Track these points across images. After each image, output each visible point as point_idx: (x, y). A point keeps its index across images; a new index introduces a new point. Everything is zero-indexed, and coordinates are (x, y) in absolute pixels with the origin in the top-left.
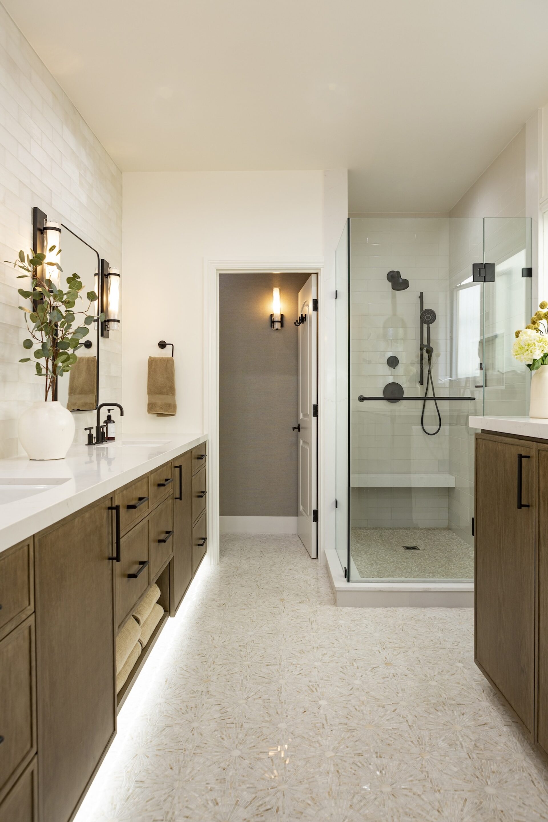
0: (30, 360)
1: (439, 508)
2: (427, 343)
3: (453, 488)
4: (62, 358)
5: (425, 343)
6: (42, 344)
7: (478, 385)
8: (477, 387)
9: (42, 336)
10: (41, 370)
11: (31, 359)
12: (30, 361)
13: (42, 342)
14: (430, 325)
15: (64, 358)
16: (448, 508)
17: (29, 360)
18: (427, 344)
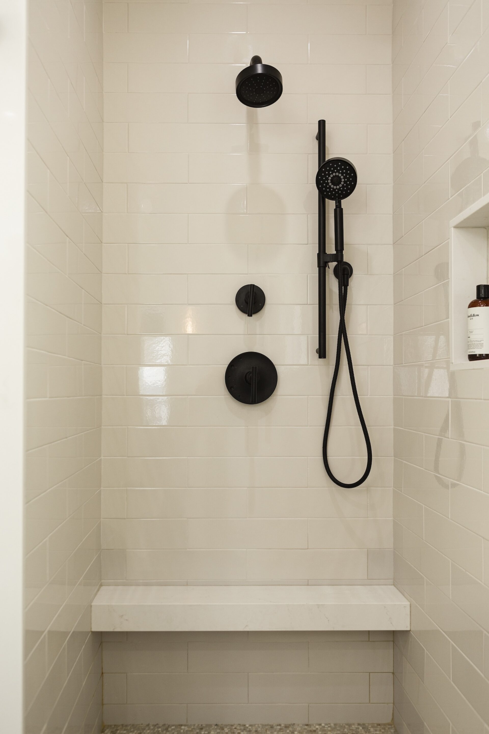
1: (370, 673)
2: (336, 250)
3: (405, 633)
5: (331, 249)
7: (478, 352)
8: (473, 358)
14: (343, 201)
16: (393, 673)
18: (335, 252)
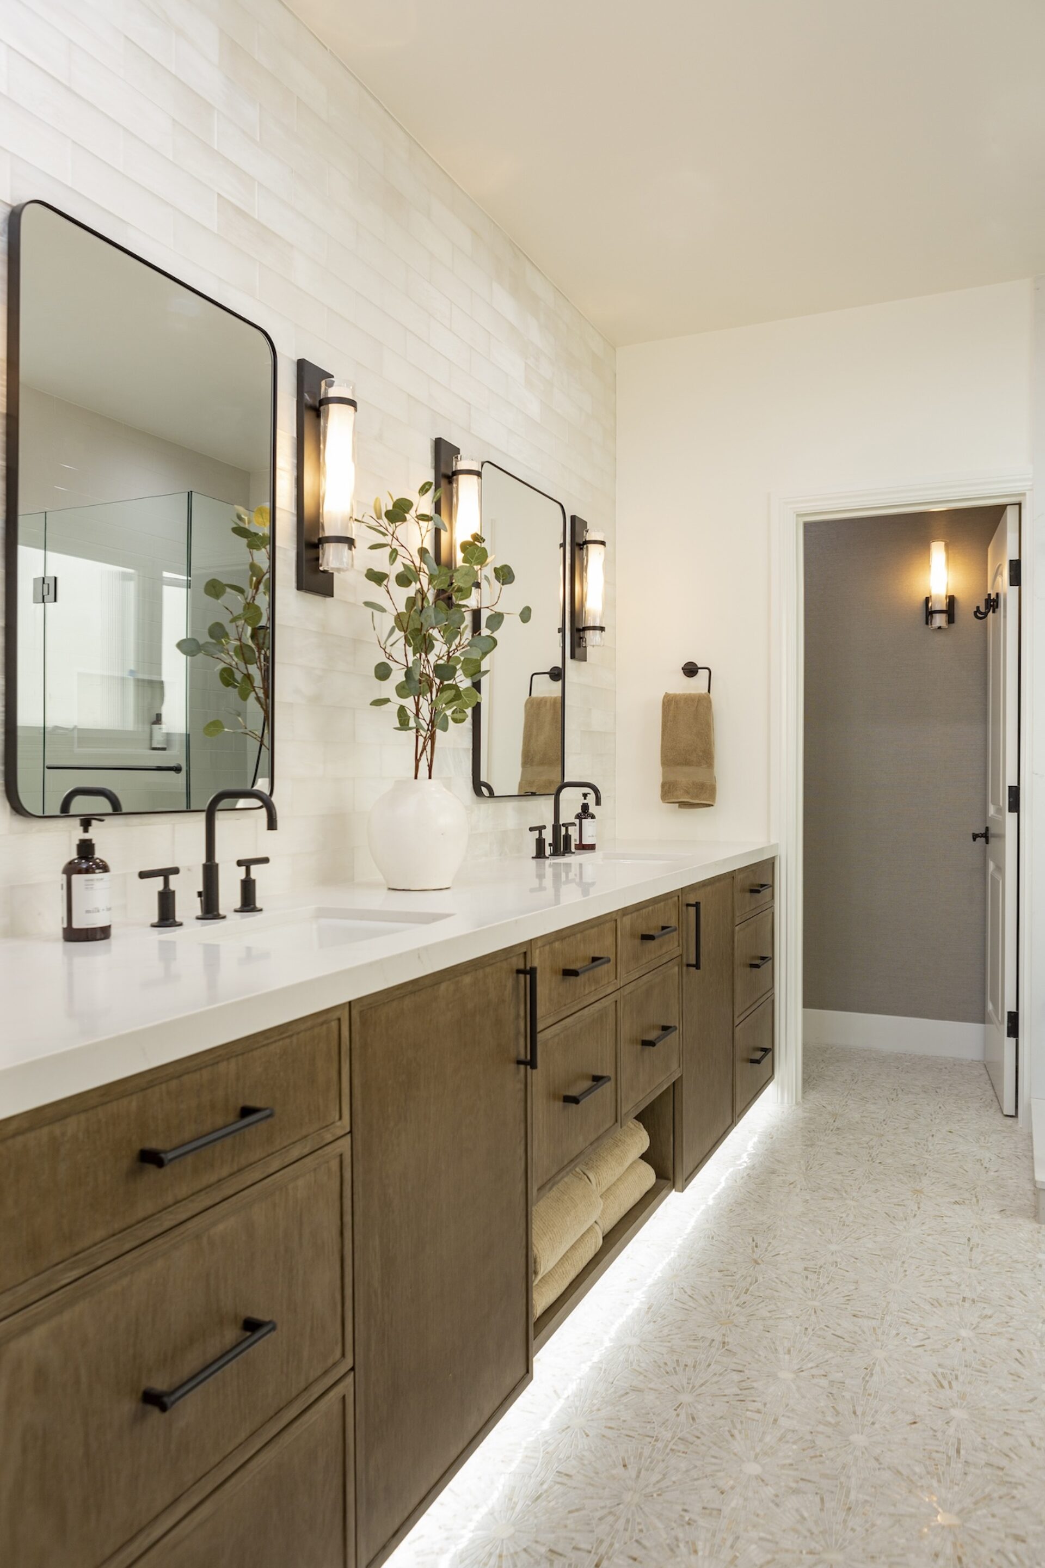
0: (390, 701)
4: (445, 696)
6: (406, 670)
9: (406, 655)
10: (410, 718)
11: (391, 699)
12: (389, 703)
13: (407, 667)
15: (449, 696)
17: (387, 701)
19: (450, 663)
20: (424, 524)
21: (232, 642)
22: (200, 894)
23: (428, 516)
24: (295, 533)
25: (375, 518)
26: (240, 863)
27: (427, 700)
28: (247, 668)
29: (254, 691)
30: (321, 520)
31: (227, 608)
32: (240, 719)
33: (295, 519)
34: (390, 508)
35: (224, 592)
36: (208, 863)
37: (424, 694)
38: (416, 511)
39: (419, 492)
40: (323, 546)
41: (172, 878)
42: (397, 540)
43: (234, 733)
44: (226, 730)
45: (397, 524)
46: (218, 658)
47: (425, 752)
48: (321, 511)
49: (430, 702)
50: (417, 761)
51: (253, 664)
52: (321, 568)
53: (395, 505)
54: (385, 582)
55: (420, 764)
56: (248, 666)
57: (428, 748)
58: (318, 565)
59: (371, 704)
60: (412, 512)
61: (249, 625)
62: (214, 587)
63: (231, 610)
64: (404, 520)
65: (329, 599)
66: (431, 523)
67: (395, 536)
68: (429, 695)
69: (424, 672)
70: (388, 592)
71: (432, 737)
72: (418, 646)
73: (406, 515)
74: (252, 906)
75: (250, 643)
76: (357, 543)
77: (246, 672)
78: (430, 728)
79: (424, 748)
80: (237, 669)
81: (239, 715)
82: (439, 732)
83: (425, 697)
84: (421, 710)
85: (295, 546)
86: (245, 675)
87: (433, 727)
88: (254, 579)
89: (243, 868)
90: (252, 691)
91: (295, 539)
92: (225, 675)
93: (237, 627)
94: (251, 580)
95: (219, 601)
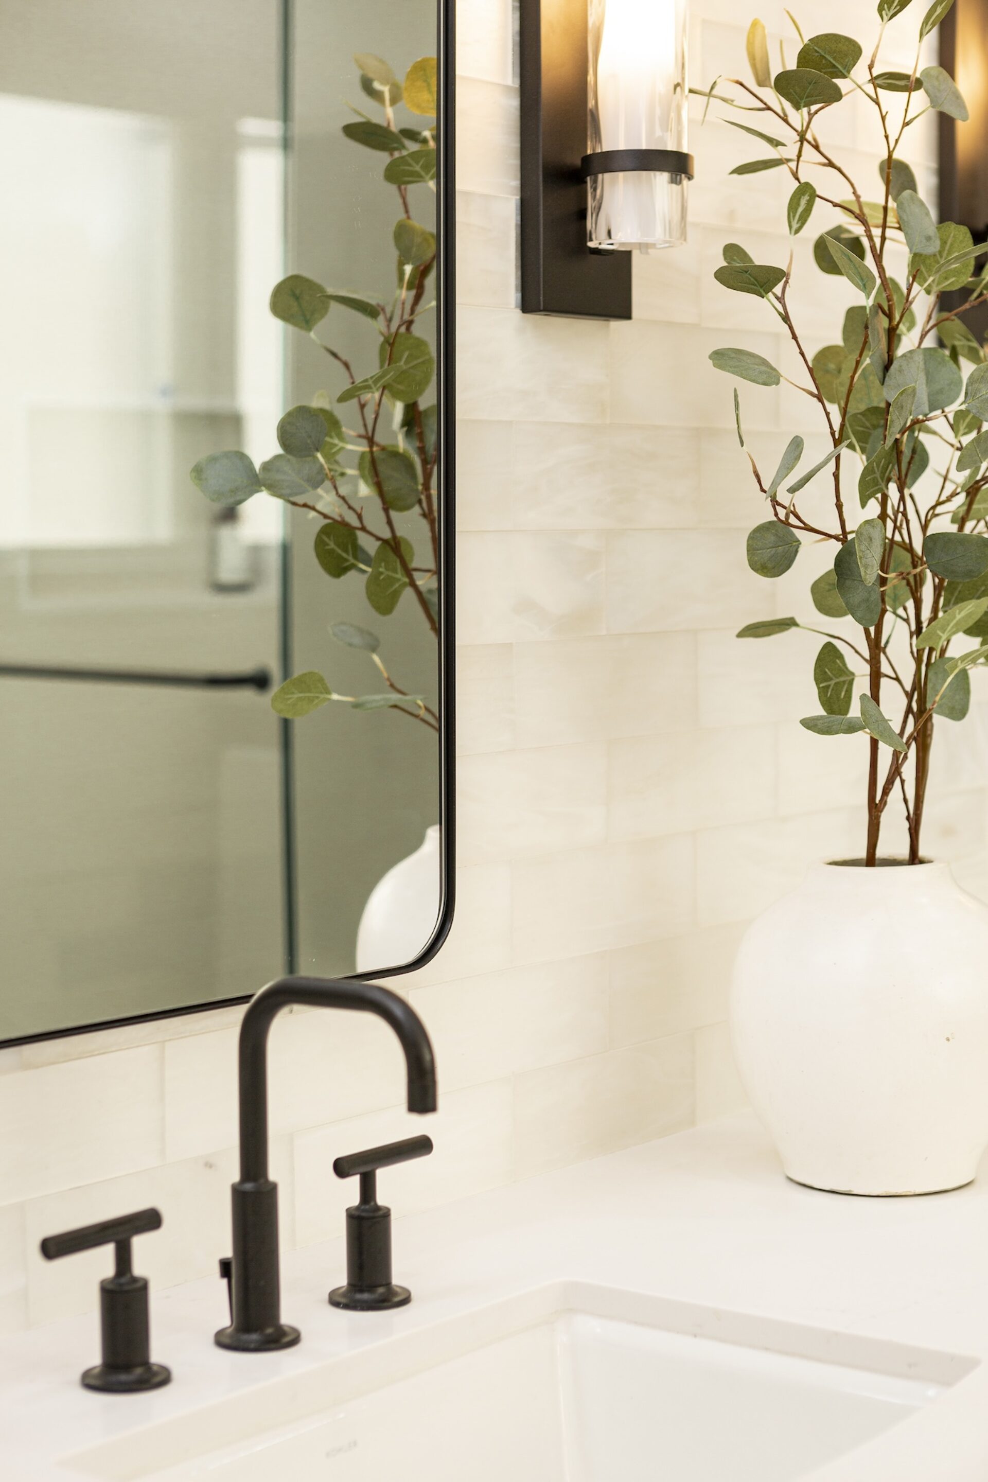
0: (796, 624)
4: (958, 617)
6: (839, 546)
9: (839, 506)
10: (851, 683)
11: (798, 620)
12: (794, 629)
13: (843, 537)
15: (969, 615)
17: (788, 623)
19: (969, 526)
20: (893, 100)
21: (350, 447)
22: (226, 1268)
23: (906, 77)
24: (514, 144)
25: (751, 83)
26: (342, 1168)
27: (907, 620)
28: (390, 523)
29: (413, 584)
30: (591, 103)
31: (335, 355)
32: (376, 658)
33: (513, 103)
34: (792, 65)
35: (325, 309)
36: (249, 1186)
37: (898, 602)
38: (870, 67)
39: (880, 10)
40: (595, 181)
41: (140, 1244)
42: (817, 147)
43: (356, 706)
44: (335, 697)
45: (814, 108)
46: (305, 505)
47: (898, 781)
48: (590, 78)
49: (913, 628)
50: (875, 809)
51: (408, 507)
52: (591, 244)
53: (805, 57)
54: (778, 289)
55: (885, 818)
56: (393, 514)
57: (909, 770)
58: (583, 235)
59: (740, 635)
60: (860, 72)
61: (396, 395)
62: (297, 298)
63: (344, 357)
64: (835, 96)
65: (616, 325)
66: (919, 98)
67: (809, 136)
68: (910, 604)
69: (897, 538)
70: (786, 318)
71: (922, 738)
72: (878, 475)
73: (838, 81)
74: (381, 1290)
75: (401, 443)
76: (698, 166)
77: (387, 534)
78: (914, 706)
79: (895, 771)
80: (363, 529)
81: (374, 649)
82: (939, 721)
83: (900, 611)
84: (888, 650)
85: (515, 183)
86: (385, 542)
87: (922, 701)
88: (408, 269)
89: (354, 1182)
90: (404, 585)
91: (514, 162)
92: (332, 545)
93: (362, 406)
94: (401, 273)
95: (312, 334)
